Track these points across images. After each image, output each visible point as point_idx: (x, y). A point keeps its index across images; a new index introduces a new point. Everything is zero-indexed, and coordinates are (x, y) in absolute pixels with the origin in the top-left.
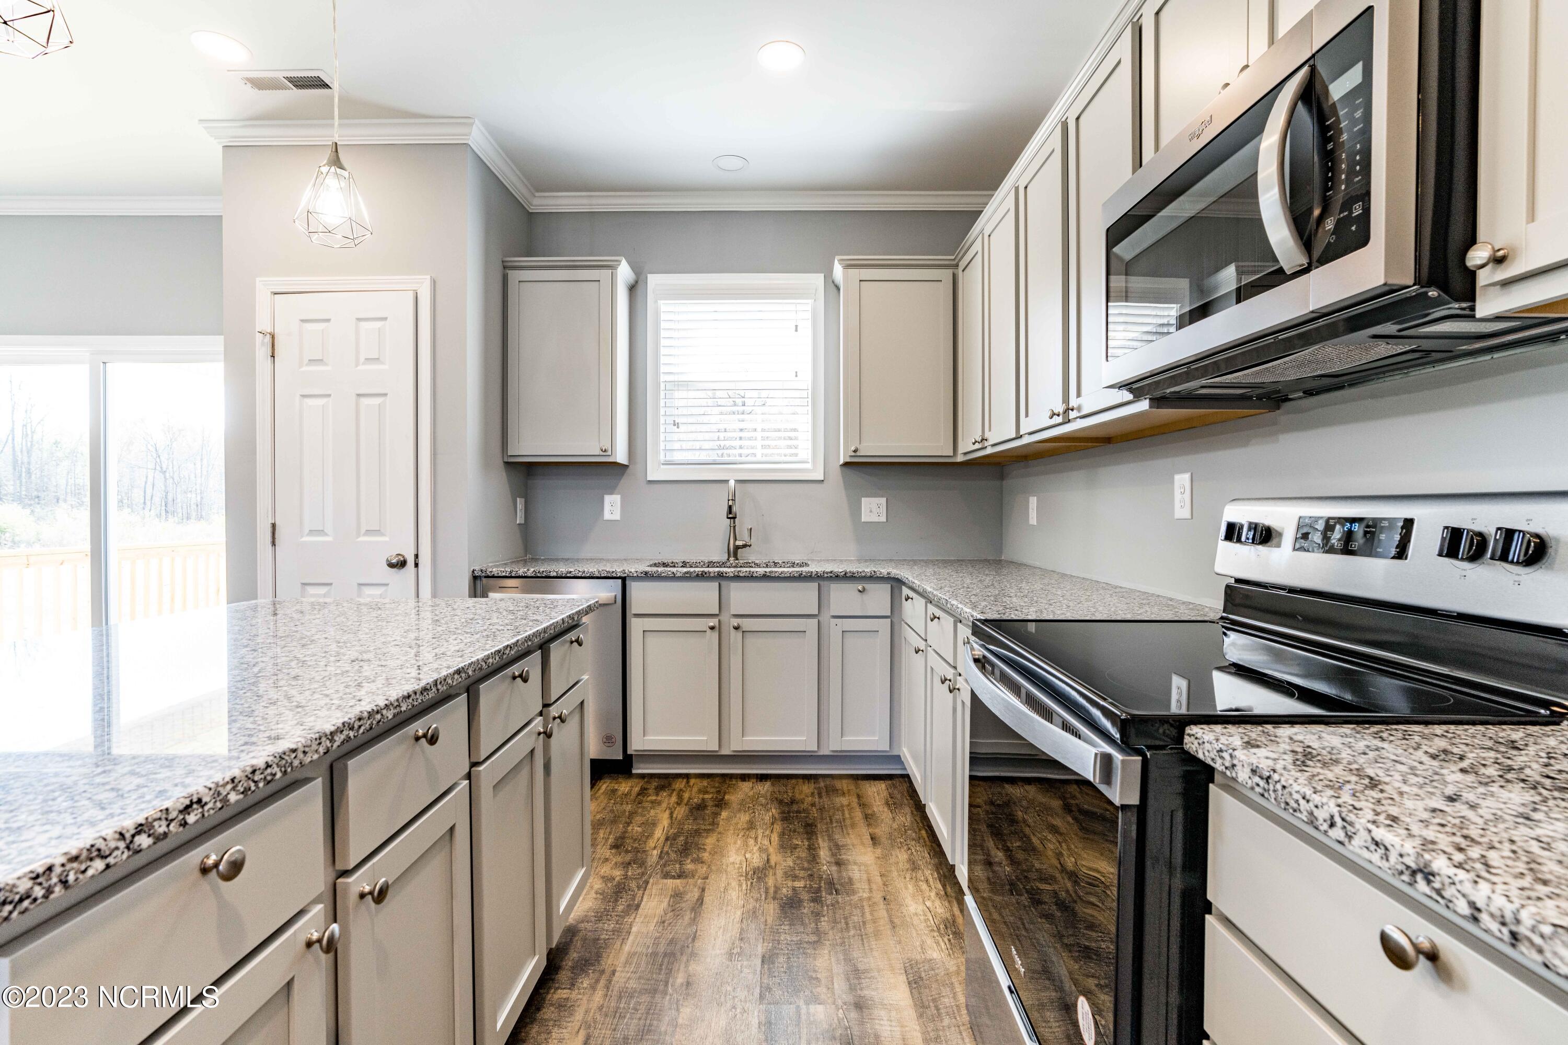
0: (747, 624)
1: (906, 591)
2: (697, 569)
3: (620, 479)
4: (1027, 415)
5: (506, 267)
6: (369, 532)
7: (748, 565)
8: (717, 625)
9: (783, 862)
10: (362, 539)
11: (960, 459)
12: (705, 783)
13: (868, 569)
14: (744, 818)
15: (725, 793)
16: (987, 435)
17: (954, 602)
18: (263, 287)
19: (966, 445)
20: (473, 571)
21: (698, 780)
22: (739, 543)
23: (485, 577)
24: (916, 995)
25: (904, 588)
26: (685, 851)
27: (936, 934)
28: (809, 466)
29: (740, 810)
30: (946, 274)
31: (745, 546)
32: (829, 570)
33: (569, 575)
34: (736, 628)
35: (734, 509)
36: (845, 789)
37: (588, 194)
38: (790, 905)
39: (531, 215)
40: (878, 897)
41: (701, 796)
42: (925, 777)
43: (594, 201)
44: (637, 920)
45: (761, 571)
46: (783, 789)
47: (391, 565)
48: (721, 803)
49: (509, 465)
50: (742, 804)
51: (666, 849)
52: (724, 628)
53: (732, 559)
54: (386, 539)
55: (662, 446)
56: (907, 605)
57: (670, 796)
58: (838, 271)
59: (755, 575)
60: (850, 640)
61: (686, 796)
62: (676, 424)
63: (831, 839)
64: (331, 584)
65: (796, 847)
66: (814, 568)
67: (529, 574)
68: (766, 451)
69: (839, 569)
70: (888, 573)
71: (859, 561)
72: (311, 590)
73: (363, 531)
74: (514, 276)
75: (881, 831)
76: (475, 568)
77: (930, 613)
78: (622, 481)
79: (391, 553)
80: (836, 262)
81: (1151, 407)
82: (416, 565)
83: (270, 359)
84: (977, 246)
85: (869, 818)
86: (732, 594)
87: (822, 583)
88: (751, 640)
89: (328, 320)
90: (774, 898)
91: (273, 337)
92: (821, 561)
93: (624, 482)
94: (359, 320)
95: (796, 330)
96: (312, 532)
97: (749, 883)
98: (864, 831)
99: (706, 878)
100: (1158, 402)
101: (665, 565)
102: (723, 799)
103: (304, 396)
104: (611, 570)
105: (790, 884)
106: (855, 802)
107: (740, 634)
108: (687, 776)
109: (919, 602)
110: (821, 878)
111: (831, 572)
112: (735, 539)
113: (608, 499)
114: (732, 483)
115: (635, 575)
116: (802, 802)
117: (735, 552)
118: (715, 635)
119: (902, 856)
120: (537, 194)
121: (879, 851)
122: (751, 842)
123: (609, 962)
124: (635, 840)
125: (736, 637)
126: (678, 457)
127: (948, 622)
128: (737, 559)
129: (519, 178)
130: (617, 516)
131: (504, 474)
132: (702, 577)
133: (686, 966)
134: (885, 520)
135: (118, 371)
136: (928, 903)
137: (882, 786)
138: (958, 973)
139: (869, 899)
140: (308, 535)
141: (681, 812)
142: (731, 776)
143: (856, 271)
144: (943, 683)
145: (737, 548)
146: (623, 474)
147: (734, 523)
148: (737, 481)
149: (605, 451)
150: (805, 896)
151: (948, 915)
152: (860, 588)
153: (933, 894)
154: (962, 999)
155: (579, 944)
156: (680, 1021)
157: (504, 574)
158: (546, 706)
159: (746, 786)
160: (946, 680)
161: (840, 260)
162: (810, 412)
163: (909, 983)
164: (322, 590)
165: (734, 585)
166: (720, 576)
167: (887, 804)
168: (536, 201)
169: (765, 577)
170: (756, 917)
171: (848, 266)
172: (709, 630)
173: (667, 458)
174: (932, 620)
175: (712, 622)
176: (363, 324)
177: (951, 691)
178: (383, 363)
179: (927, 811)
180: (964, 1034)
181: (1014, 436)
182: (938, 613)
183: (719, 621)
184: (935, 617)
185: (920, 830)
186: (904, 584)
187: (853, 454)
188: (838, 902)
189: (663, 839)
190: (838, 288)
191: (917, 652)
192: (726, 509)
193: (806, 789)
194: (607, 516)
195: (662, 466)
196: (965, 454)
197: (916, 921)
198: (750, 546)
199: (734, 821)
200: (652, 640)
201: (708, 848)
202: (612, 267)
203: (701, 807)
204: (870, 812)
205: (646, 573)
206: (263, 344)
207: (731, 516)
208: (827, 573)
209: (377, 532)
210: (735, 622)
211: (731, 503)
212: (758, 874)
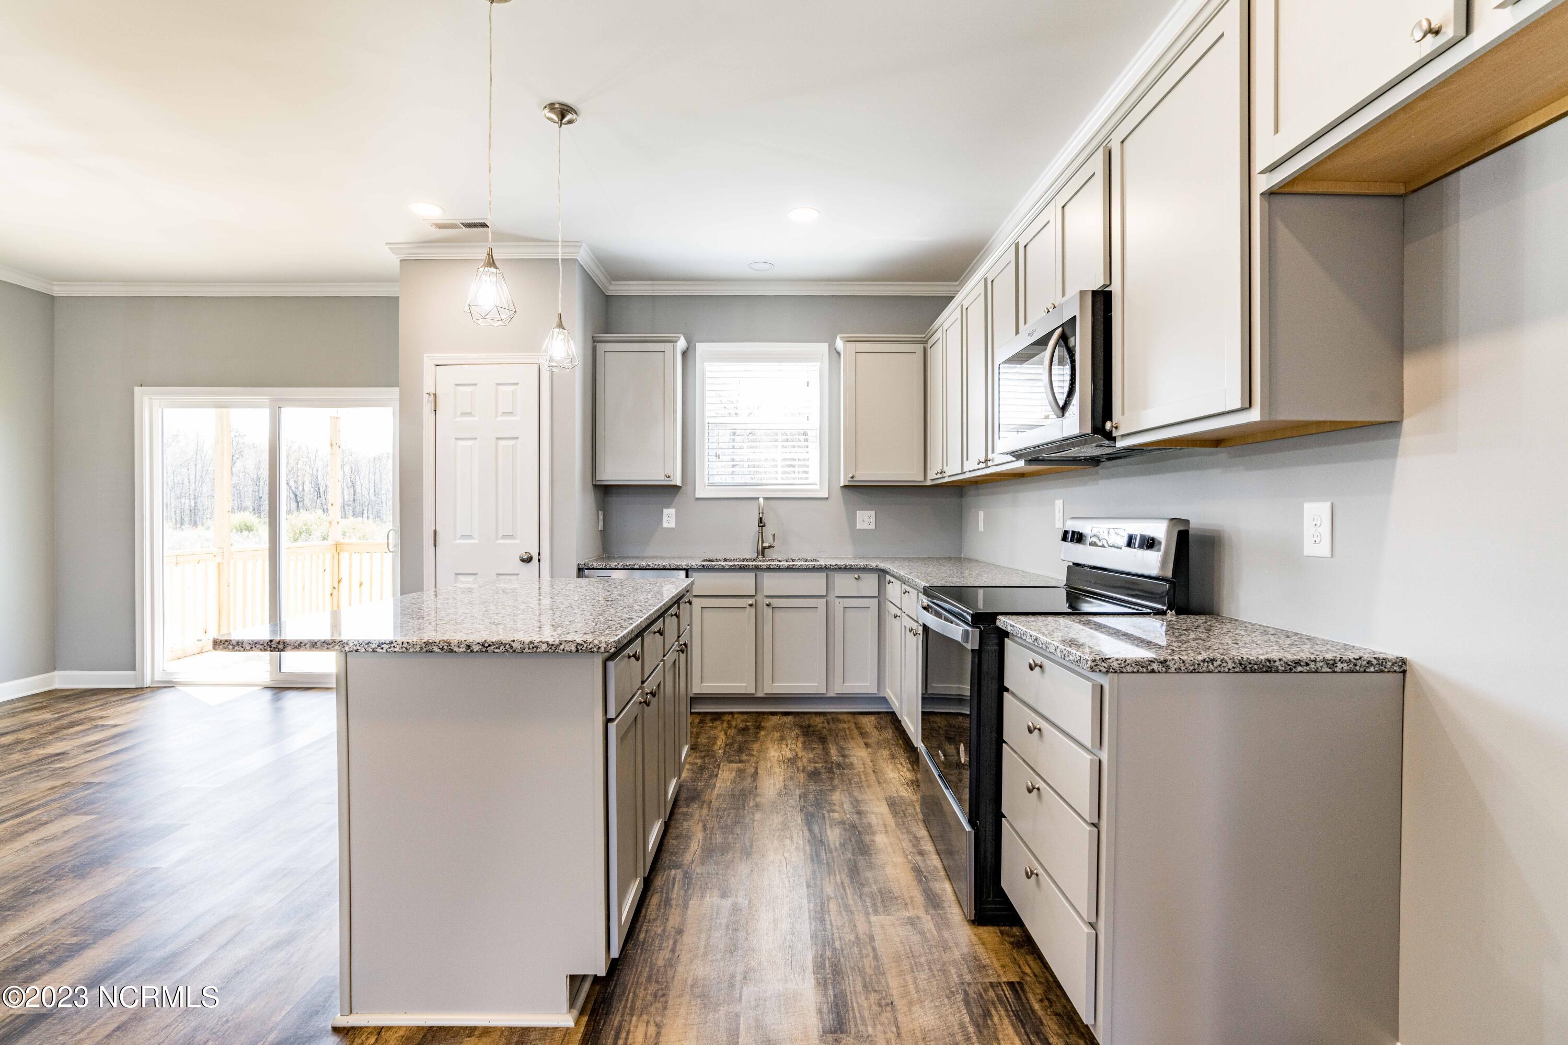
0: (776, 602)
1: (888, 578)
2: (740, 563)
3: (675, 497)
4: (967, 460)
5: (595, 341)
6: (504, 537)
7: (772, 560)
8: (754, 603)
9: (806, 757)
10: (499, 541)
11: (929, 483)
12: (745, 717)
13: (862, 563)
14: (777, 735)
15: (761, 722)
16: (945, 469)
17: (917, 580)
18: (429, 360)
19: (931, 475)
20: (579, 565)
21: (739, 715)
22: (765, 545)
23: (586, 569)
24: (892, 809)
25: (887, 576)
26: (740, 750)
27: (905, 786)
28: (817, 487)
29: (773, 731)
30: (919, 348)
31: (770, 547)
32: (835, 564)
33: (648, 567)
34: (768, 605)
35: (764, 520)
36: (846, 719)
37: (650, 282)
38: (814, 775)
39: (608, 297)
40: (869, 771)
41: (744, 724)
42: (901, 704)
43: (656, 288)
44: (718, 781)
45: (786, 564)
46: (801, 720)
47: (523, 560)
48: (759, 727)
49: (595, 486)
50: (774, 728)
51: (727, 750)
52: (759, 606)
53: (760, 557)
54: (518, 541)
55: (706, 473)
56: (889, 587)
57: (722, 723)
58: (839, 344)
59: (781, 567)
60: (849, 613)
61: (734, 723)
62: (717, 456)
63: (837, 744)
64: (476, 574)
65: (814, 749)
66: (823, 562)
67: (619, 567)
68: (784, 476)
69: (841, 563)
70: (877, 566)
71: (855, 558)
72: (462, 578)
73: (500, 536)
74: (601, 347)
75: (872, 740)
76: (580, 562)
77: (903, 589)
78: (676, 498)
79: (522, 551)
80: (838, 338)
81: (1025, 465)
82: (539, 560)
83: (433, 412)
84: (938, 335)
85: (863, 734)
86: (765, 580)
87: (829, 573)
88: (778, 614)
89: (475, 385)
90: (803, 772)
91: (435, 395)
92: (827, 558)
93: (679, 498)
94: (498, 384)
95: (808, 386)
96: (463, 537)
97: (786, 765)
98: (861, 742)
99: (758, 763)
100: (1029, 462)
101: (710, 560)
102: (760, 725)
103: (456, 439)
104: (678, 564)
105: (812, 765)
106: (853, 726)
107: (770, 610)
108: (732, 713)
109: (897, 584)
110: (833, 763)
111: (836, 565)
112: (763, 542)
113: (666, 511)
114: (761, 500)
115: (696, 567)
116: (816, 726)
117: (762, 551)
118: (753, 610)
119: (886, 753)
120: (613, 282)
121: (870, 750)
122: (784, 746)
123: (707, 797)
124: (705, 746)
125: (768, 612)
126: (717, 480)
127: (913, 593)
128: (764, 557)
129: (602, 272)
130: (672, 525)
131: (593, 494)
132: (743, 569)
133: (754, 799)
134: (874, 528)
135: (287, 413)
136: (902, 773)
137: (873, 718)
138: (918, 801)
139: (864, 772)
140: (460, 539)
141: (732, 732)
142: (764, 713)
143: (853, 345)
144: (910, 632)
145: (764, 548)
146: (677, 493)
147: (762, 530)
148: (766, 499)
149: (669, 477)
150: (823, 771)
151: (914, 778)
152: (856, 576)
153: (905, 770)
154: (919, 810)
155: (685, 791)
156: (756, 819)
157: (601, 567)
158: (679, 637)
159: (775, 719)
160: (912, 630)
161: (840, 338)
162: (818, 447)
163: (888, 805)
164: (470, 578)
165: (767, 575)
166: (757, 568)
167: (876, 727)
168: (611, 288)
169: (789, 569)
170: (793, 780)
171: (847, 341)
172: (748, 607)
173: (710, 481)
174: (904, 594)
175: (751, 601)
176: (499, 387)
177: (915, 635)
178: (515, 416)
179: (902, 723)
180: (919, 823)
181: (960, 472)
182: (908, 589)
183: (756, 600)
184: (906, 592)
185: (898, 740)
186: (887, 573)
187: (851, 479)
188: (844, 773)
189: (723, 745)
190: (839, 354)
191: (895, 617)
192: (757, 519)
193: (818, 720)
194: (665, 525)
195: (707, 487)
196: (932, 480)
197: (893, 780)
198: (773, 547)
199: (770, 736)
200: (708, 614)
201: (755, 749)
202: (673, 341)
203: (745, 730)
204: (864, 731)
205: (704, 566)
206: (428, 401)
207: (761, 525)
208: (833, 566)
209: (511, 537)
210: (767, 601)
211: (761, 515)
212: (792, 761)
